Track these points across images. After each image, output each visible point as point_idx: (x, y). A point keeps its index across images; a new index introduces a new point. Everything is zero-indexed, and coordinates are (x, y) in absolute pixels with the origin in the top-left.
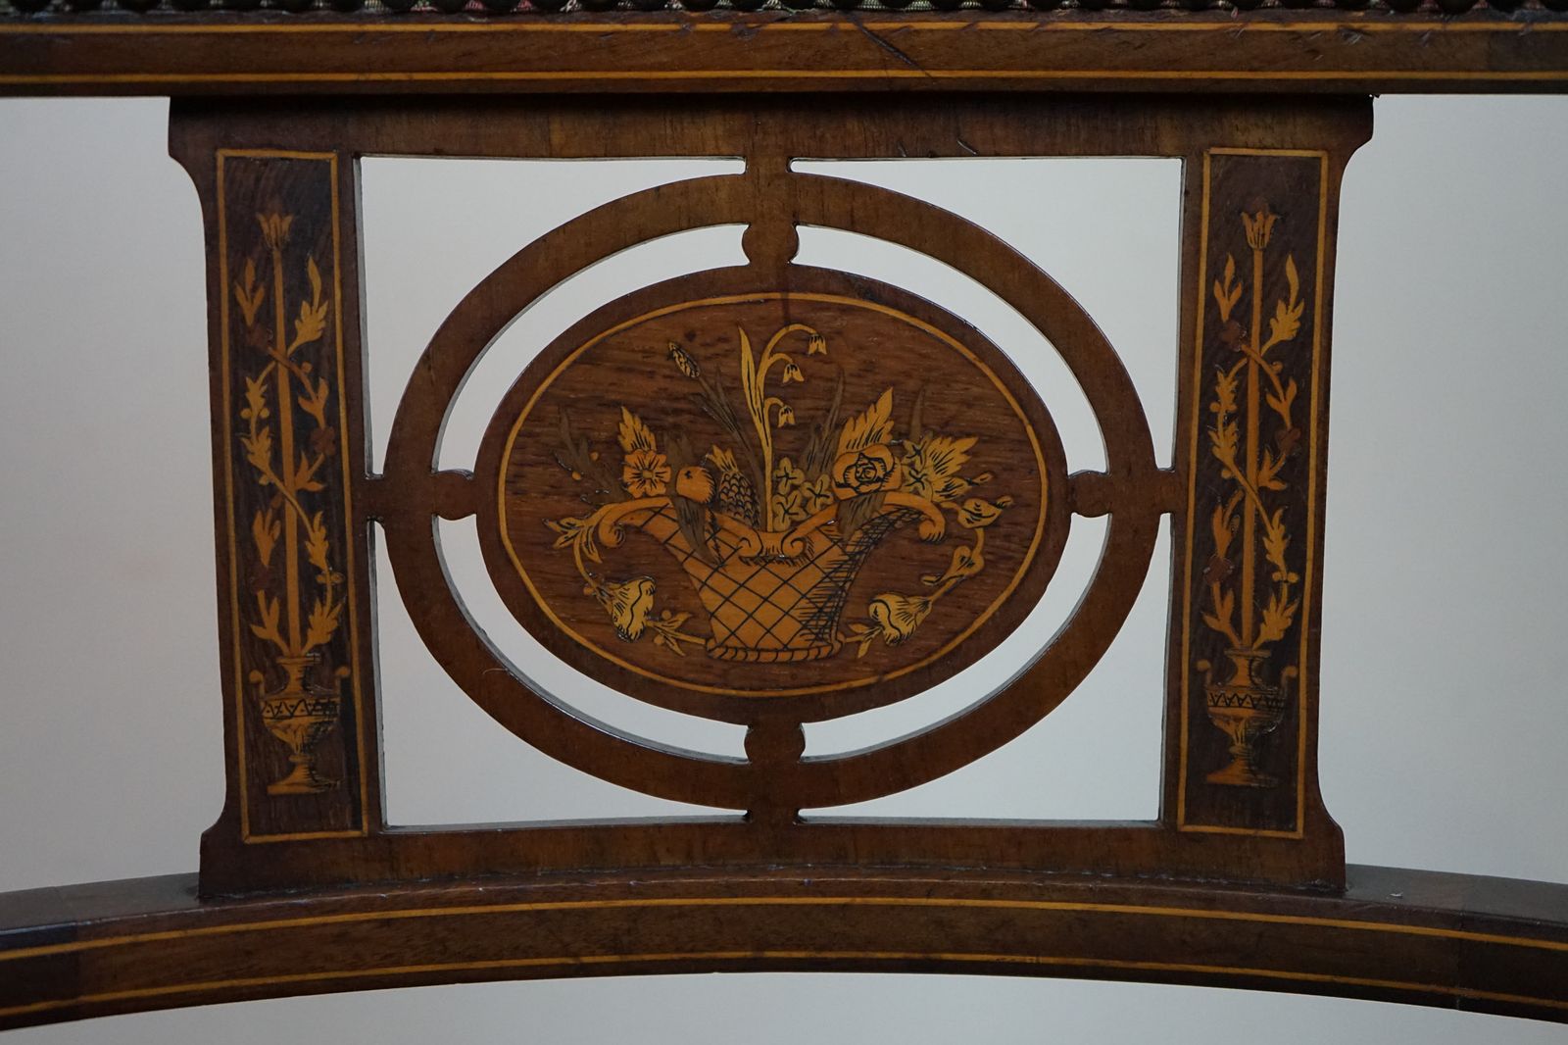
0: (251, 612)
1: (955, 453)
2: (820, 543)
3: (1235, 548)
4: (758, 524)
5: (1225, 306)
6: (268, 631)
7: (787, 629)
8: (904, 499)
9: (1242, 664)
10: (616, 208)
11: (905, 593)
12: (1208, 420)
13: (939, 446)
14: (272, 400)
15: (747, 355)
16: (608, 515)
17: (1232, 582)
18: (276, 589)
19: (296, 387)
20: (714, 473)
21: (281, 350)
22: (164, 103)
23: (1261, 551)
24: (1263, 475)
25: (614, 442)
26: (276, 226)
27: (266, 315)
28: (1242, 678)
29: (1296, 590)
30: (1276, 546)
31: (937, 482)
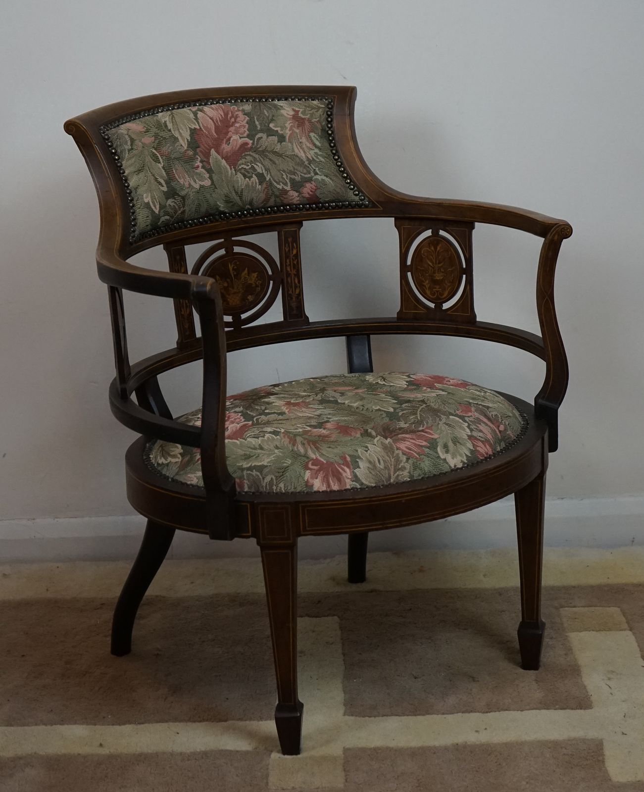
1: (255, 275)
3: (291, 282)
4: (233, 288)
5: (287, 250)
6: (183, 313)
7: (238, 302)
8: (250, 282)
9: (294, 298)
11: (251, 295)
13: (253, 274)
15: (230, 266)
17: (292, 287)
18: (183, 307)
20: (228, 282)
22: (163, 245)
23: (295, 282)
24: (294, 272)
26: (178, 257)
28: (294, 299)
29: (300, 287)
30: (296, 281)
31: (254, 279)
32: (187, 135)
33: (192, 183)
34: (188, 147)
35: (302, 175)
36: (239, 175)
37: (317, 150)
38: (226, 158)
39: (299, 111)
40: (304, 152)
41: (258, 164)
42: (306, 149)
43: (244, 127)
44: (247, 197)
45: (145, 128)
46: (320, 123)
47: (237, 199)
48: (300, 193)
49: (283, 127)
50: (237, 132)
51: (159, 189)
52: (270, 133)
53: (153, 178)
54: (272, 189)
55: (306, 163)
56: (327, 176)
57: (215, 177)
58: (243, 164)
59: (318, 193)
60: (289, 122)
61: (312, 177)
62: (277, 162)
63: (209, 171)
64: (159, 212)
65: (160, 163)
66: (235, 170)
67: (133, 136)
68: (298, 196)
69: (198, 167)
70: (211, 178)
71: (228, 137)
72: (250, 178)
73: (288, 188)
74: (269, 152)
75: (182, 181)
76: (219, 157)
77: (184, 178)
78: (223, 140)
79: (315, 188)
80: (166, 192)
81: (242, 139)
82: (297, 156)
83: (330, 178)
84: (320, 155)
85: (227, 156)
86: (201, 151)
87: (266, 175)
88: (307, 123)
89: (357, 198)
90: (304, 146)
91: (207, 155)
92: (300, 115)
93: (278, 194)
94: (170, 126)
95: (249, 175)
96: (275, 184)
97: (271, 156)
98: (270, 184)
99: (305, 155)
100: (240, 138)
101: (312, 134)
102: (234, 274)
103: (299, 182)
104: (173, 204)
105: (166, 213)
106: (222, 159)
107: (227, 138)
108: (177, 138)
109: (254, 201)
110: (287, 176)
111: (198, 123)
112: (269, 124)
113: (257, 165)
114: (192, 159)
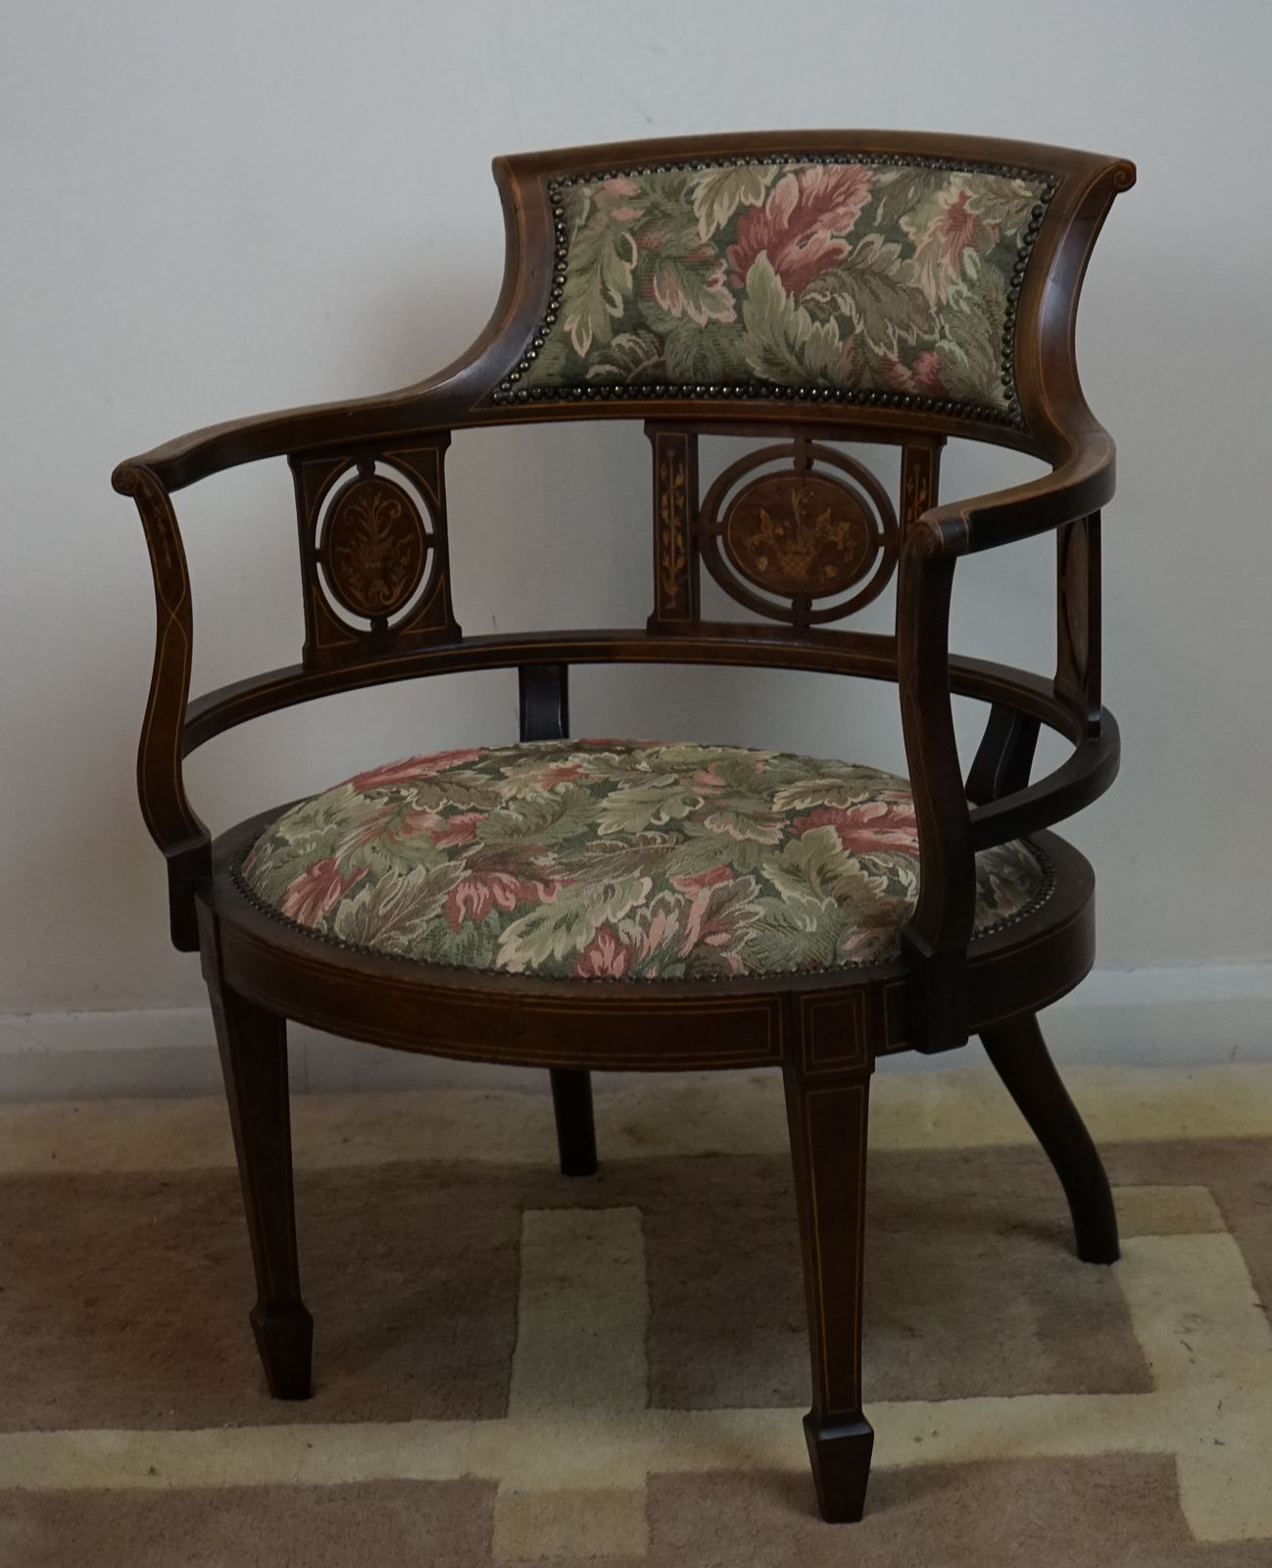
0: (662, 558)
1: (846, 526)
2: (812, 549)
4: (796, 543)
5: (910, 489)
6: (666, 563)
7: (803, 572)
8: (832, 538)
10: (772, 448)
11: (833, 565)
12: (906, 522)
13: (843, 524)
14: (669, 500)
15: (794, 495)
16: (756, 539)
18: (669, 551)
19: (675, 499)
20: (785, 528)
21: (672, 487)
22: (643, 421)
25: (758, 517)
26: (671, 454)
27: (668, 477)
31: (842, 534)
32: (722, 216)
33: (692, 311)
34: (710, 239)
35: (921, 333)
36: (802, 313)
37: (963, 288)
38: (785, 275)
39: (968, 198)
40: (938, 286)
41: (846, 295)
42: (942, 280)
43: (853, 215)
44: (815, 359)
45: (639, 191)
46: (1000, 229)
47: (793, 361)
48: (915, 373)
49: (921, 228)
50: (832, 224)
51: (605, 310)
52: (893, 233)
53: (600, 286)
54: (864, 353)
55: (933, 310)
56: (961, 345)
57: (747, 308)
58: (815, 291)
59: (942, 377)
60: (937, 218)
61: (936, 342)
62: (882, 297)
63: (740, 295)
64: (588, 354)
65: (629, 260)
66: (796, 302)
67: (600, 205)
68: (912, 378)
69: (715, 281)
70: (738, 308)
71: (809, 231)
72: (824, 322)
73: (894, 356)
74: (874, 274)
75: (665, 304)
76: (771, 270)
77: (674, 298)
78: (795, 236)
79: (937, 366)
80: (619, 319)
81: (835, 241)
82: (922, 293)
83: (967, 352)
84: (967, 299)
85: (787, 271)
86: (736, 253)
87: (856, 322)
88: (970, 225)
89: (1006, 404)
90: (942, 274)
91: (745, 261)
92: (967, 207)
93: (876, 365)
94: (699, 193)
95: (822, 316)
96: (871, 342)
97: (875, 282)
98: (861, 343)
99: (937, 293)
100: (833, 237)
101: (968, 252)
102: (801, 516)
103: (913, 348)
104: (631, 344)
105: (606, 359)
106: (776, 274)
107: (805, 234)
108: (697, 220)
109: (829, 371)
110: (894, 332)
111: (767, 195)
112: (899, 218)
113: (843, 297)
114: (708, 264)
